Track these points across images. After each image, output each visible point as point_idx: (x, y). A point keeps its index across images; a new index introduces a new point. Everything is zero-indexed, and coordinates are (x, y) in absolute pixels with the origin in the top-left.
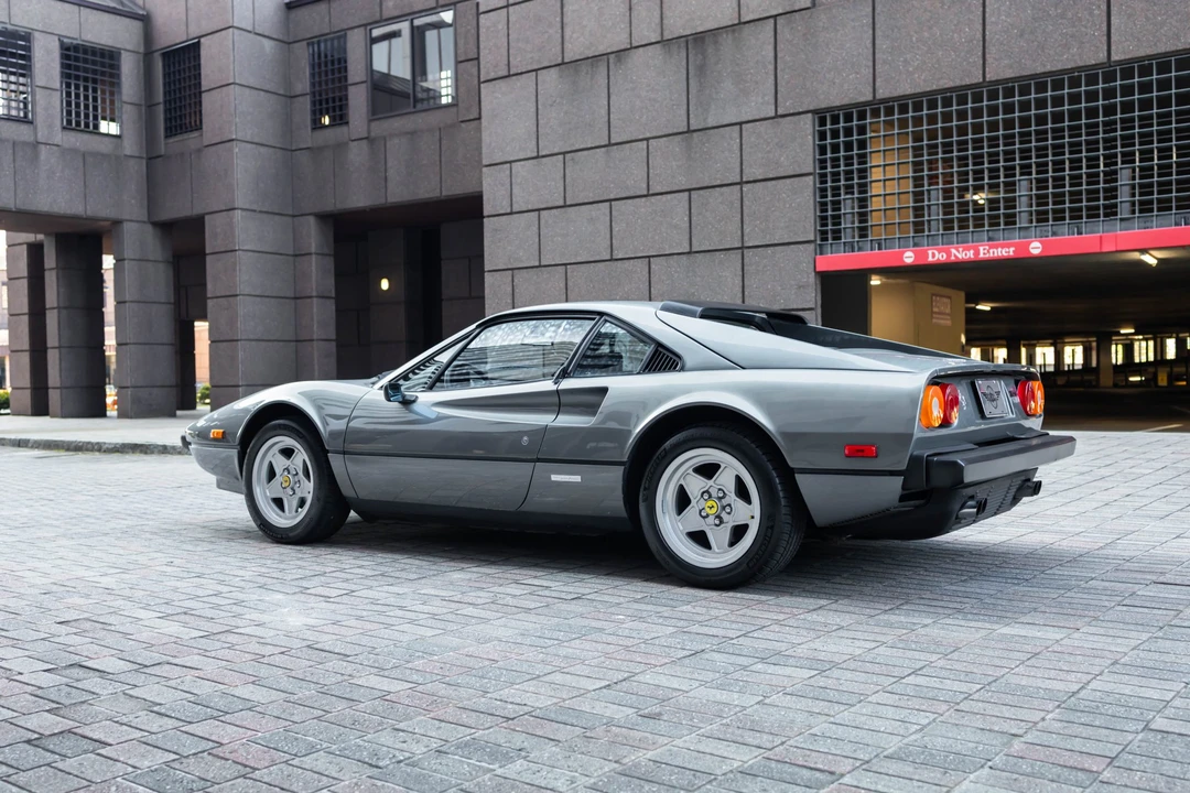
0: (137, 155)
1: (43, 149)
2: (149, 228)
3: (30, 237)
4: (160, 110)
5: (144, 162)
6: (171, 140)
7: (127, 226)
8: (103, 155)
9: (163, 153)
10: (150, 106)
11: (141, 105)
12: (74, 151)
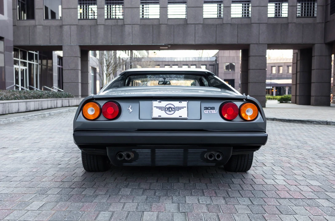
0: (321, 22)
1: (290, 25)
2: (324, 45)
3: (297, 51)
4: (329, 6)
5: (324, 24)
6: (332, 15)
7: (316, 45)
8: (309, 24)
9: (329, 20)
10: (327, 5)
11: (324, 6)
12: (300, 24)
